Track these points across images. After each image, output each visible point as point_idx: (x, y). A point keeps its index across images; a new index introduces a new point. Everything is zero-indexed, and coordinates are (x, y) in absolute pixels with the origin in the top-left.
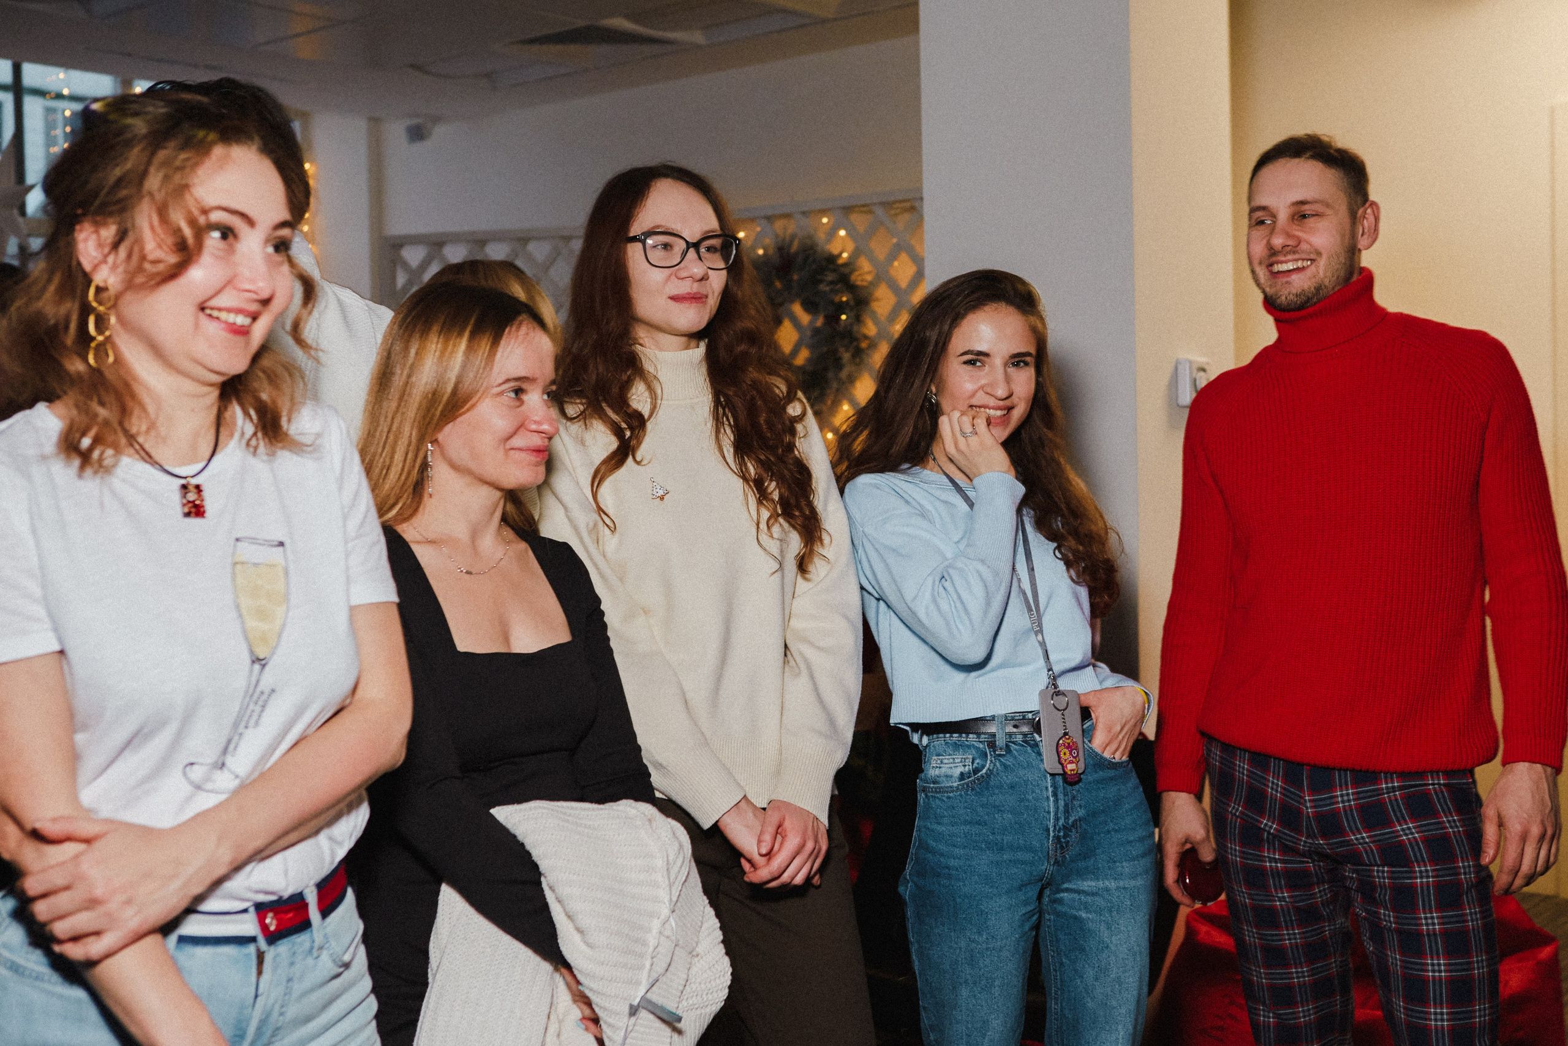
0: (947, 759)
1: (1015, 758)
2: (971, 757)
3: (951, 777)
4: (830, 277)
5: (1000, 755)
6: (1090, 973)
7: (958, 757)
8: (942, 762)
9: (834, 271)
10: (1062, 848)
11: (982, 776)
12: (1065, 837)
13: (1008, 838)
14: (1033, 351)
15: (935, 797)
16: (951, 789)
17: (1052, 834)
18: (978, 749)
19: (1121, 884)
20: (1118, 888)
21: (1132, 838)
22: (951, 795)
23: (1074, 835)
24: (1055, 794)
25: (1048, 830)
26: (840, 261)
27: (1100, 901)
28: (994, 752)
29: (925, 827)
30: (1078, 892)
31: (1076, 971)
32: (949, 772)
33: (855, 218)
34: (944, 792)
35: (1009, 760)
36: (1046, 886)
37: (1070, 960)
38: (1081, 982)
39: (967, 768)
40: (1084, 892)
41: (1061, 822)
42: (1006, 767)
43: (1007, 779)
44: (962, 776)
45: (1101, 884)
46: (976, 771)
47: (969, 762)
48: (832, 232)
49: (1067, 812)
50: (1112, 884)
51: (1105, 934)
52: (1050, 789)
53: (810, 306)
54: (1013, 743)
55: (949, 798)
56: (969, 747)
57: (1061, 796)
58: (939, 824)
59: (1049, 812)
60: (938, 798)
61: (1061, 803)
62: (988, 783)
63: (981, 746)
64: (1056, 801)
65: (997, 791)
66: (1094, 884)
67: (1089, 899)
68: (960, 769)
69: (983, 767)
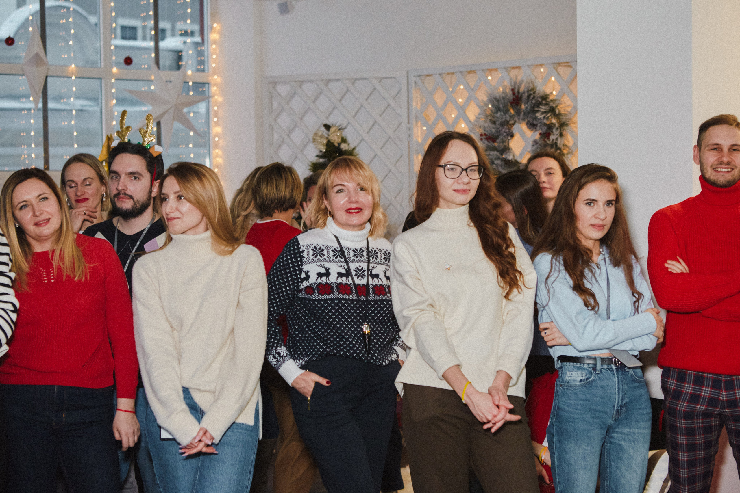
0: (574, 373)
1: (604, 375)
2: (585, 373)
3: (576, 380)
4: (543, 108)
5: (598, 374)
6: (623, 468)
7: (580, 373)
8: (572, 374)
9: (546, 104)
10: (619, 414)
11: (590, 382)
12: (620, 410)
13: (598, 408)
14: (615, 199)
15: (568, 389)
16: (576, 386)
17: (616, 408)
18: (588, 370)
19: (639, 431)
20: (638, 433)
21: (645, 413)
22: (576, 388)
23: (624, 409)
24: (619, 392)
25: (614, 406)
26: (551, 98)
27: (630, 438)
28: (595, 372)
29: (562, 401)
30: (621, 433)
31: (617, 467)
32: (575, 379)
33: (561, 70)
34: (572, 387)
35: (601, 376)
36: (609, 430)
37: (615, 463)
38: (620, 472)
39: (583, 378)
40: (624, 433)
41: (620, 403)
42: (599, 378)
43: (599, 383)
44: (581, 381)
45: (631, 430)
46: (587, 379)
47: (584, 375)
48: (547, 79)
49: (622, 399)
50: (636, 431)
51: (631, 451)
52: (617, 390)
53: (532, 126)
54: (603, 369)
55: (575, 389)
56: (584, 369)
57: (621, 393)
58: (570, 400)
59: (615, 399)
60: (569, 389)
61: (621, 396)
62: (592, 385)
63: (590, 369)
64: (619, 394)
65: (595, 388)
66: (629, 430)
67: (626, 437)
68: (581, 378)
69: (590, 378)
